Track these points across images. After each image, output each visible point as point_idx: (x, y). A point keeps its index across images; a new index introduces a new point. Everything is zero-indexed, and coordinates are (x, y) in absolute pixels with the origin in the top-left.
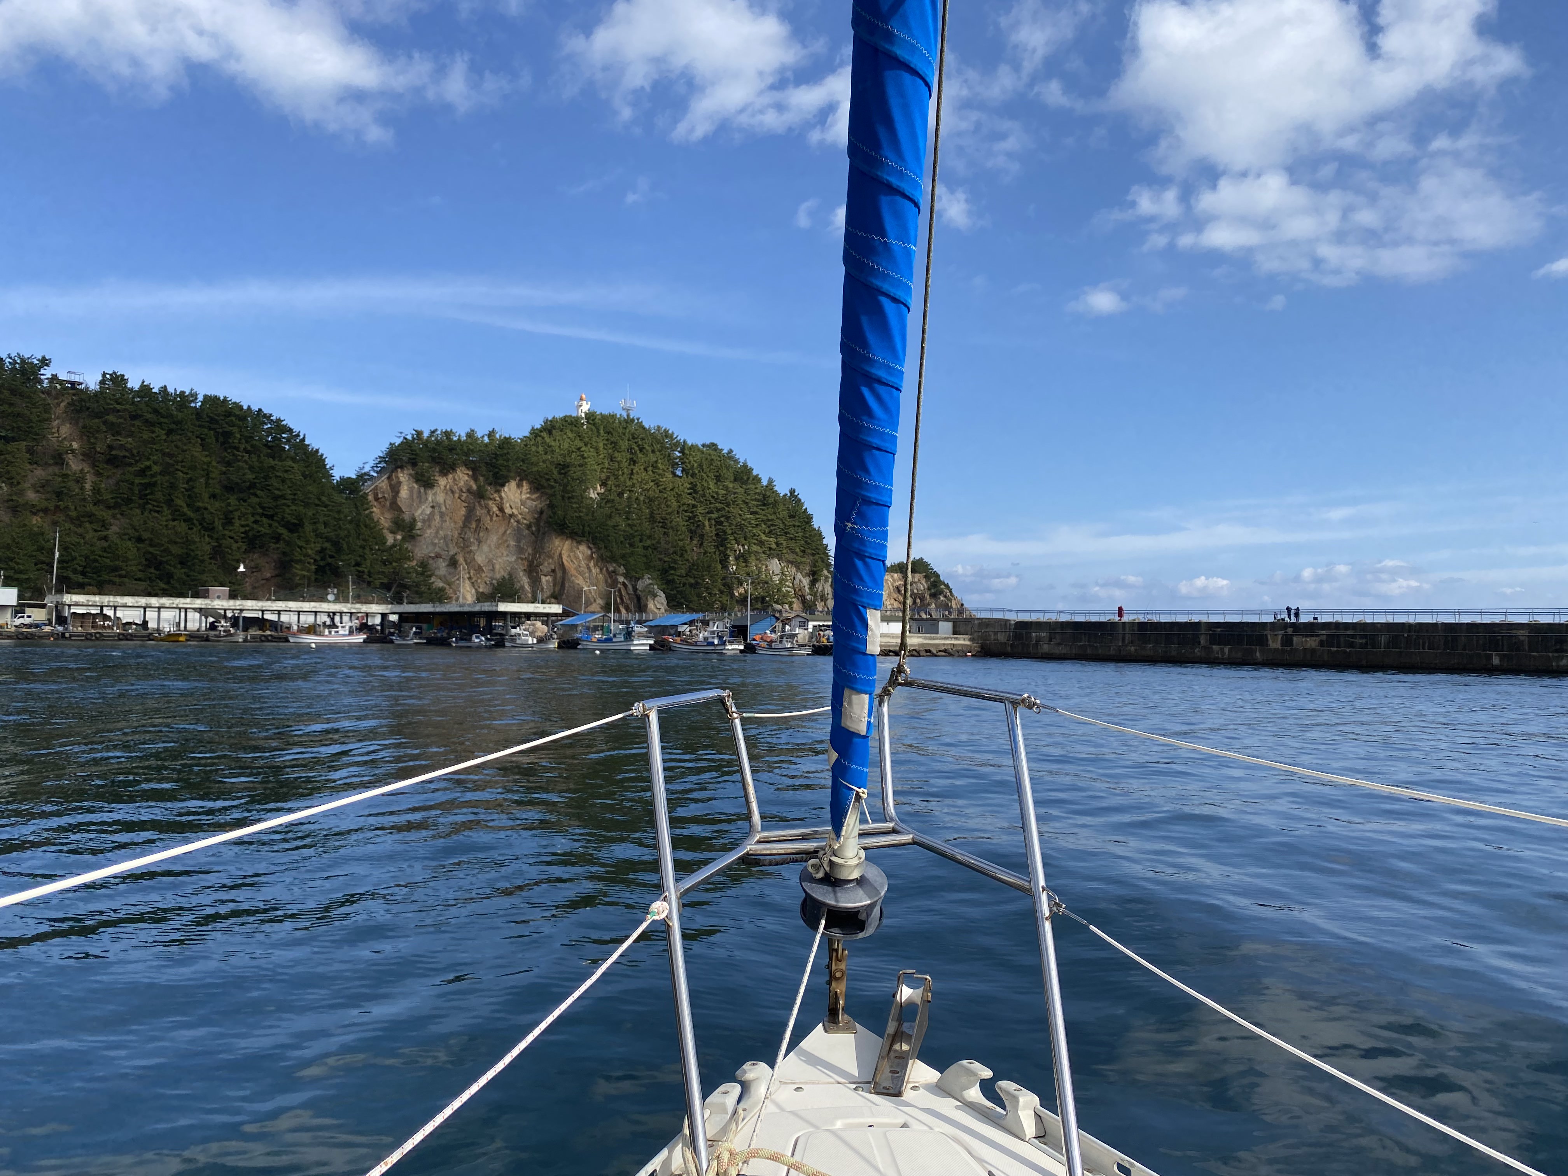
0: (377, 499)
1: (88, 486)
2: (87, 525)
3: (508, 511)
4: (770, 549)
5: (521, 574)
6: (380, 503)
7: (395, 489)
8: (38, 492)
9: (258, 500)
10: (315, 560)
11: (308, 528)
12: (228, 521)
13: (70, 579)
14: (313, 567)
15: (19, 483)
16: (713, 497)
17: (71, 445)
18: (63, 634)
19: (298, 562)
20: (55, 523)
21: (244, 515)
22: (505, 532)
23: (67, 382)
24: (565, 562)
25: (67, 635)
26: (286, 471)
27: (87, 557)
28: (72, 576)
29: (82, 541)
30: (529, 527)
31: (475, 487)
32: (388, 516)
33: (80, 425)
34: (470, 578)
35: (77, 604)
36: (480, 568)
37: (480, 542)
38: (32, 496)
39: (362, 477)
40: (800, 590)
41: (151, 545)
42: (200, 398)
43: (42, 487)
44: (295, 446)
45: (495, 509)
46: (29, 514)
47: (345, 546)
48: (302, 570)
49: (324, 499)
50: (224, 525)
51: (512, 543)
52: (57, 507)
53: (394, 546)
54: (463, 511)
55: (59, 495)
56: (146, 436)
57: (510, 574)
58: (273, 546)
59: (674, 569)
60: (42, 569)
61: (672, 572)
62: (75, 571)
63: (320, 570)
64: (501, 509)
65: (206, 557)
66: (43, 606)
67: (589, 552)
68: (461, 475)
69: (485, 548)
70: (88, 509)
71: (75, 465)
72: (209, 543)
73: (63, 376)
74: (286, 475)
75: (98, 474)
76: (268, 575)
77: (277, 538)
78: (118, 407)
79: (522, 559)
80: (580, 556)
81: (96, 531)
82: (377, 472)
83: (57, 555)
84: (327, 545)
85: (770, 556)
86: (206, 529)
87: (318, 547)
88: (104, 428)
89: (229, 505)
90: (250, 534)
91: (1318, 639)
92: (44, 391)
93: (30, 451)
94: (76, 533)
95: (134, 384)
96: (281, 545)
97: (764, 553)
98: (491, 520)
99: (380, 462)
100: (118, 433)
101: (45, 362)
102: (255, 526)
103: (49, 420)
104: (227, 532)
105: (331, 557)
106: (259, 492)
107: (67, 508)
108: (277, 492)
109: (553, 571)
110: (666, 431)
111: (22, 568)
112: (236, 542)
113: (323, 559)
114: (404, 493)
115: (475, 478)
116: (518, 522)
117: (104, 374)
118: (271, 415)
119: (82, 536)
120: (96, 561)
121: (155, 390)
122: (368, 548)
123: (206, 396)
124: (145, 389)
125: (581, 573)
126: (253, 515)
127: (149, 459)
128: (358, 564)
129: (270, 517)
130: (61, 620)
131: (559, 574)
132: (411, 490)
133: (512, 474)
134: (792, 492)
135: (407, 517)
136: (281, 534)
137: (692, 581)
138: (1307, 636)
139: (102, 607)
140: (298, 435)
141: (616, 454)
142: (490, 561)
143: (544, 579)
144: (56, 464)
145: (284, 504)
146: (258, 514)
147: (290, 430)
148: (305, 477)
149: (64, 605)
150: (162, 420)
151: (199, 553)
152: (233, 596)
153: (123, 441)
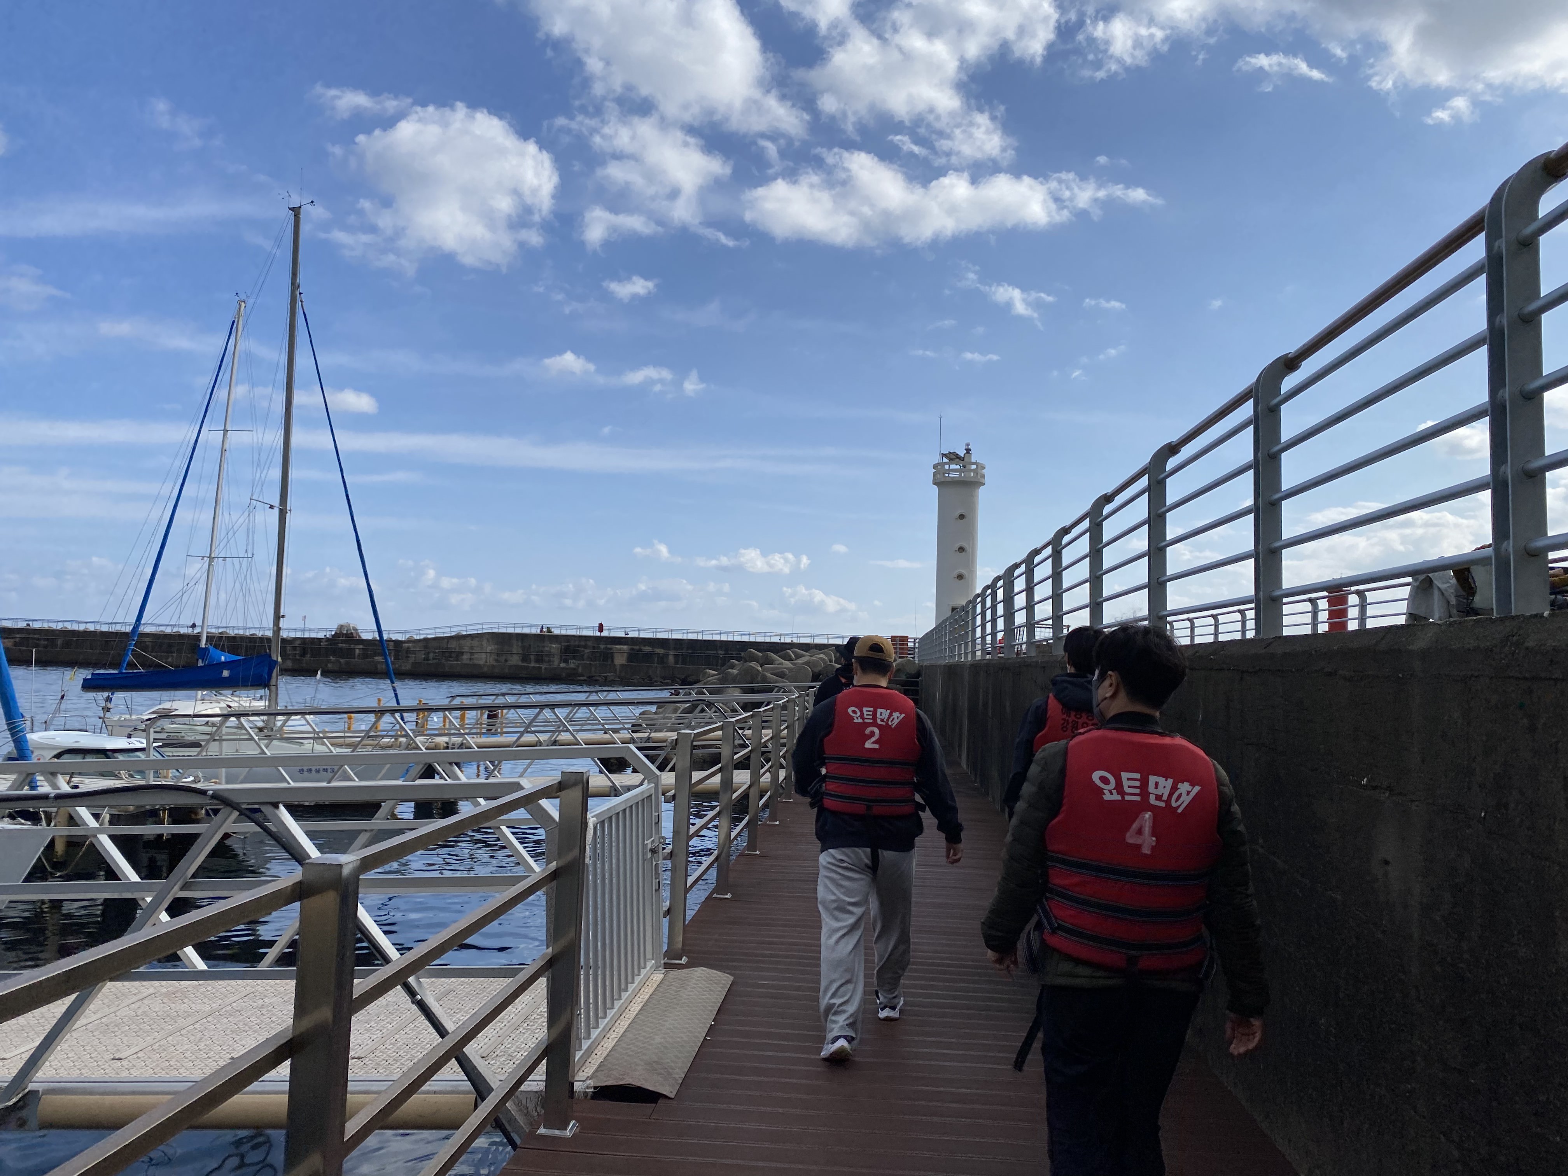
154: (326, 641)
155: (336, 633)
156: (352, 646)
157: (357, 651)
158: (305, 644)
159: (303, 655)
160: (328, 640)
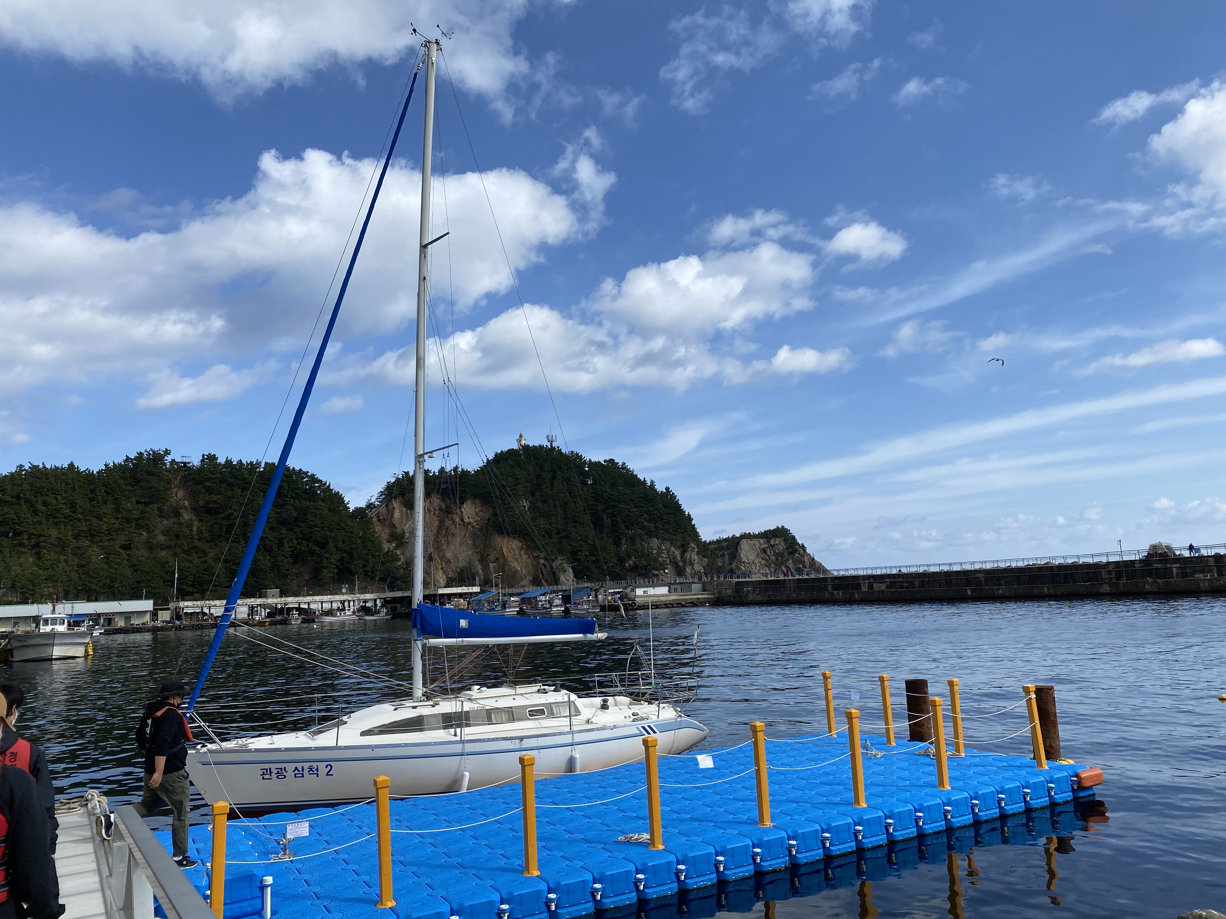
0: (379, 520)
1: (195, 529)
2: (194, 554)
3: (467, 520)
4: (651, 531)
5: (476, 562)
6: (381, 523)
7: (391, 512)
8: (165, 535)
9: (300, 529)
10: (337, 566)
11: (331, 545)
12: (280, 545)
13: (184, 590)
14: (336, 571)
15: (153, 531)
16: (609, 498)
17: (184, 504)
18: (180, 626)
19: (326, 568)
20: (175, 555)
21: (291, 540)
22: (465, 535)
23: (181, 463)
24: (505, 553)
25: (182, 626)
26: (318, 509)
27: (194, 575)
28: (185, 588)
29: (191, 565)
30: (481, 530)
31: (444, 506)
32: (387, 531)
33: (190, 489)
34: (442, 568)
35: (187, 607)
36: (449, 560)
37: (448, 543)
38: (161, 538)
39: (370, 506)
40: (674, 559)
41: (234, 564)
42: (263, 465)
43: (166, 532)
44: (324, 491)
45: (458, 520)
46: (159, 550)
47: (356, 555)
48: (328, 573)
49: (342, 524)
50: (279, 547)
51: (470, 542)
52: (176, 544)
53: (388, 552)
54: (437, 523)
55: (177, 536)
56: (229, 493)
57: (469, 563)
58: (310, 558)
59: (581, 551)
60: (167, 585)
61: (580, 553)
62: (187, 585)
63: (341, 572)
64: (462, 520)
65: (268, 569)
66: (169, 609)
67: (520, 544)
68: (435, 499)
69: (452, 547)
70: (195, 544)
71: (186, 516)
72: (270, 560)
73: (178, 460)
74: (317, 511)
75: (201, 520)
76: (307, 578)
77: (313, 553)
78: (212, 476)
79: (477, 552)
80: (515, 547)
81: (200, 558)
82: (379, 502)
83: (177, 575)
84: (345, 555)
85: (650, 536)
86: (267, 551)
87: (338, 557)
88: (203, 491)
89: (281, 534)
90: (295, 552)
91: (885, 584)
92: (167, 470)
93: (160, 510)
94: (187, 560)
95: (221, 460)
96: (315, 557)
97: (646, 534)
98: (456, 528)
99: (381, 495)
100: (212, 493)
101: (167, 452)
102: (298, 546)
103: (171, 488)
104: (280, 552)
105: (347, 562)
106: (301, 524)
107: (182, 544)
108: (311, 523)
109: (497, 559)
110: (577, 454)
111: (155, 585)
112: (287, 558)
113: (342, 564)
114: (397, 514)
115: (443, 501)
116: (473, 527)
117: (203, 456)
118: (308, 472)
119: (191, 562)
120: (200, 577)
121: (235, 463)
122: (370, 555)
123: (266, 463)
124: (229, 462)
125: (516, 559)
126: (297, 539)
127: (231, 508)
128: (364, 566)
129: (307, 540)
130: (179, 617)
131: (501, 561)
132: (401, 512)
133: (468, 496)
134: (667, 489)
135: (399, 531)
136: (315, 550)
137: (594, 558)
138: (880, 583)
139: (202, 608)
140: (325, 484)
141: (542, 474)
142: (455, 555)
143: (491, 565)
144: (175, 516)
145: (317, 531)
146: (300, 538)
147: (320, 481)
148: (330, 511)
149: (180, 608)
150: (239, 482)
151: (263, 567)
152: (283, 594)
153: (216, 498)
154: (1140, 563)
155: (1149, 554)
156: (1168, 566)
157: (1175, 570)
158: (1119, 568)
159: (1119, 578)
160: (1141, 561)
